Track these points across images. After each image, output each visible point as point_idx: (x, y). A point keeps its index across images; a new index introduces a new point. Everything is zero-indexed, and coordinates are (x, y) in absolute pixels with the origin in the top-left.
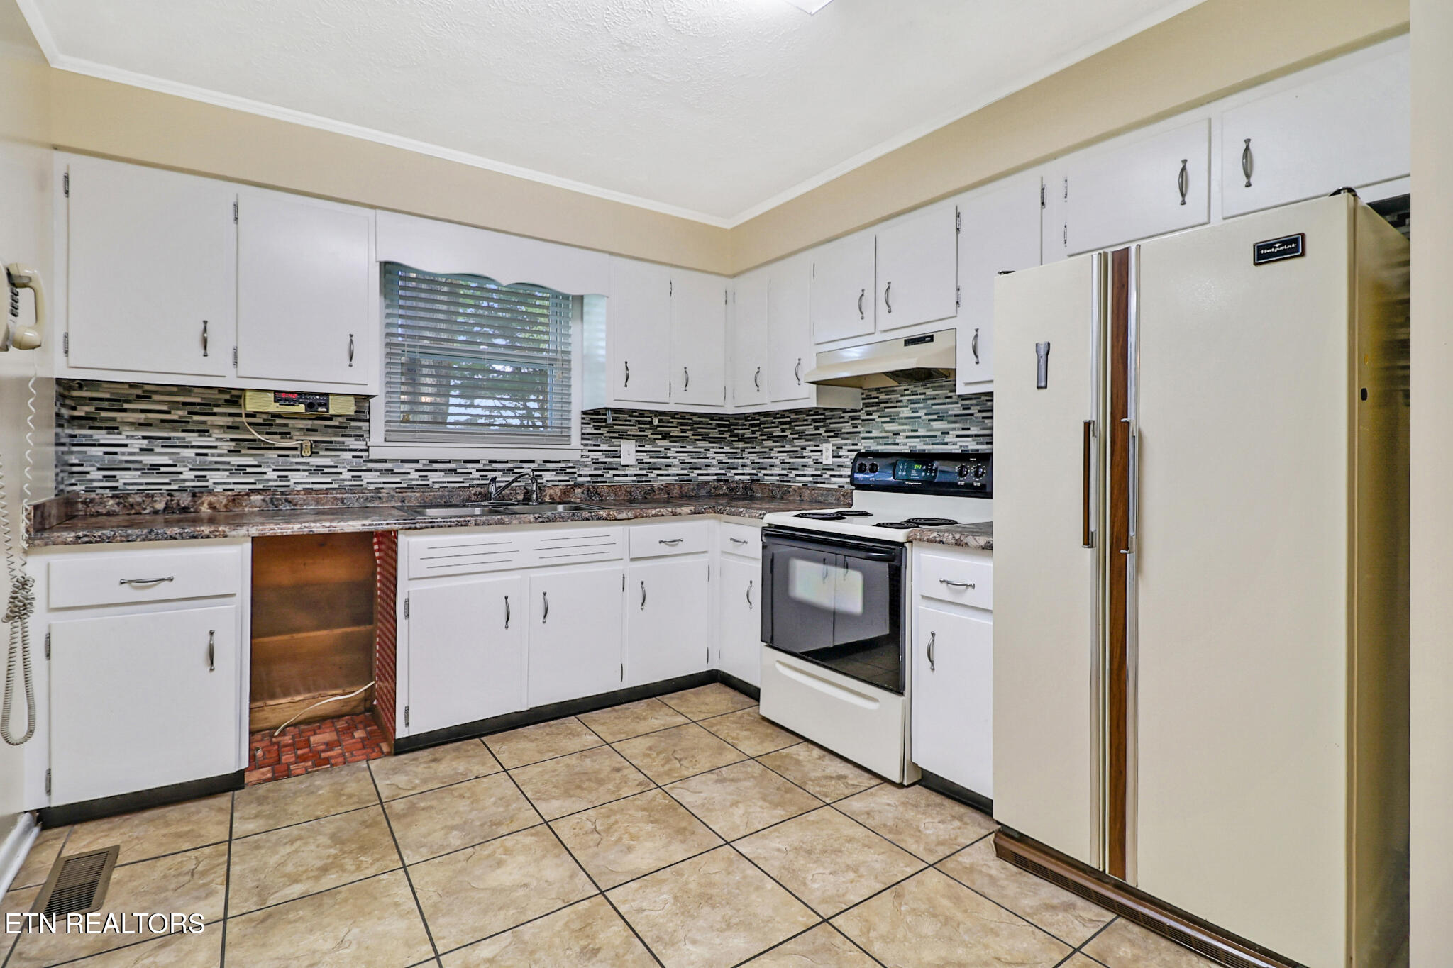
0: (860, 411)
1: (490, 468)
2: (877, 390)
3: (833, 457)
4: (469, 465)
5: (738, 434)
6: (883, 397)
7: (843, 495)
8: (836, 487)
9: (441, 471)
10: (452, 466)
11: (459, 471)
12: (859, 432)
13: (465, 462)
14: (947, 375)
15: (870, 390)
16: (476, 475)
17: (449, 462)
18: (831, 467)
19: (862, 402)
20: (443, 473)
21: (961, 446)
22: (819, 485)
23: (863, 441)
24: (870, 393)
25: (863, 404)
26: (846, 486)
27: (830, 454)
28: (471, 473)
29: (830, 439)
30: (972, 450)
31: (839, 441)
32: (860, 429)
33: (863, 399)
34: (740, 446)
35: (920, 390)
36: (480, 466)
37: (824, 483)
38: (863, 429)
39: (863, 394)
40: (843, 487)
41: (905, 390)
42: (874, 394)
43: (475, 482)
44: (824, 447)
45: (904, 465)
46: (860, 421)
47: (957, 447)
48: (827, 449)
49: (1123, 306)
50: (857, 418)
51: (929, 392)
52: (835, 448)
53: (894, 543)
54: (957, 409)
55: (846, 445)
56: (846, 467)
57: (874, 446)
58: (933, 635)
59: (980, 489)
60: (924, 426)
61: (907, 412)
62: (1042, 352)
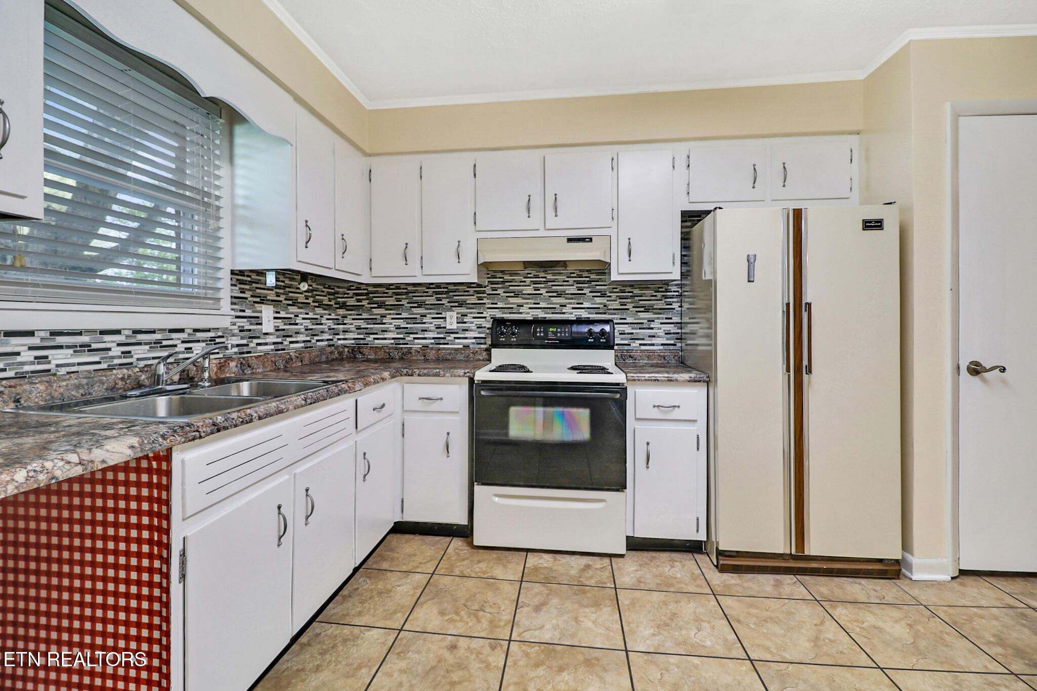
0: (485, 287)
1: (133, 341)
2: (502, 272)
3: (458, 323)
4: (107, 338)
5: (339, 301)
6: (508, 277)
7: (473, 353)
8: (461, 346)
9: (68, 347)
10: (85, 339)
11: (94, 346)
12: (485, 304)
13: (103, 332)
15: (495, 271)
16: (116, 351)
17: (80, 333)
18: (456, 331)
19: (487, 280)
20: (71, 351)
21: (576, 315)
22: (441, 346)
23: (488, 310)
24: (495, 274)
25: (489, 282)
26: (471, 346)
27: (455, 320)
28: (109, 349)
29: (453, 308)
30: (584, 318)
31: (463, 310)
32: (485, 301)
33: (488, 278)
34: (341, 313)
35: (542, 275)
36: (121, 338)
37: (447, 344)
38: (488, 301)
39: (488, 274)
40: (469, 346)
41: (528, 274)
42: (499, 275)
43: (116, 361)
44: (448, 314)
45: (540, 329)
46: (485, 295)
47: (574, 316)
48: (451, 317)
49: (799, 240)
50: (484, 292)
51: (550, 277)
52: (460, 316)
53: (618, 384)
54: (573, 290)
55: (471, 313)
56: (471, 330)
57: (499, 314)
58: (648, 444)
59: (604, 342)
60: (545, 300)
61: (529, 290)
62: (752, 260)
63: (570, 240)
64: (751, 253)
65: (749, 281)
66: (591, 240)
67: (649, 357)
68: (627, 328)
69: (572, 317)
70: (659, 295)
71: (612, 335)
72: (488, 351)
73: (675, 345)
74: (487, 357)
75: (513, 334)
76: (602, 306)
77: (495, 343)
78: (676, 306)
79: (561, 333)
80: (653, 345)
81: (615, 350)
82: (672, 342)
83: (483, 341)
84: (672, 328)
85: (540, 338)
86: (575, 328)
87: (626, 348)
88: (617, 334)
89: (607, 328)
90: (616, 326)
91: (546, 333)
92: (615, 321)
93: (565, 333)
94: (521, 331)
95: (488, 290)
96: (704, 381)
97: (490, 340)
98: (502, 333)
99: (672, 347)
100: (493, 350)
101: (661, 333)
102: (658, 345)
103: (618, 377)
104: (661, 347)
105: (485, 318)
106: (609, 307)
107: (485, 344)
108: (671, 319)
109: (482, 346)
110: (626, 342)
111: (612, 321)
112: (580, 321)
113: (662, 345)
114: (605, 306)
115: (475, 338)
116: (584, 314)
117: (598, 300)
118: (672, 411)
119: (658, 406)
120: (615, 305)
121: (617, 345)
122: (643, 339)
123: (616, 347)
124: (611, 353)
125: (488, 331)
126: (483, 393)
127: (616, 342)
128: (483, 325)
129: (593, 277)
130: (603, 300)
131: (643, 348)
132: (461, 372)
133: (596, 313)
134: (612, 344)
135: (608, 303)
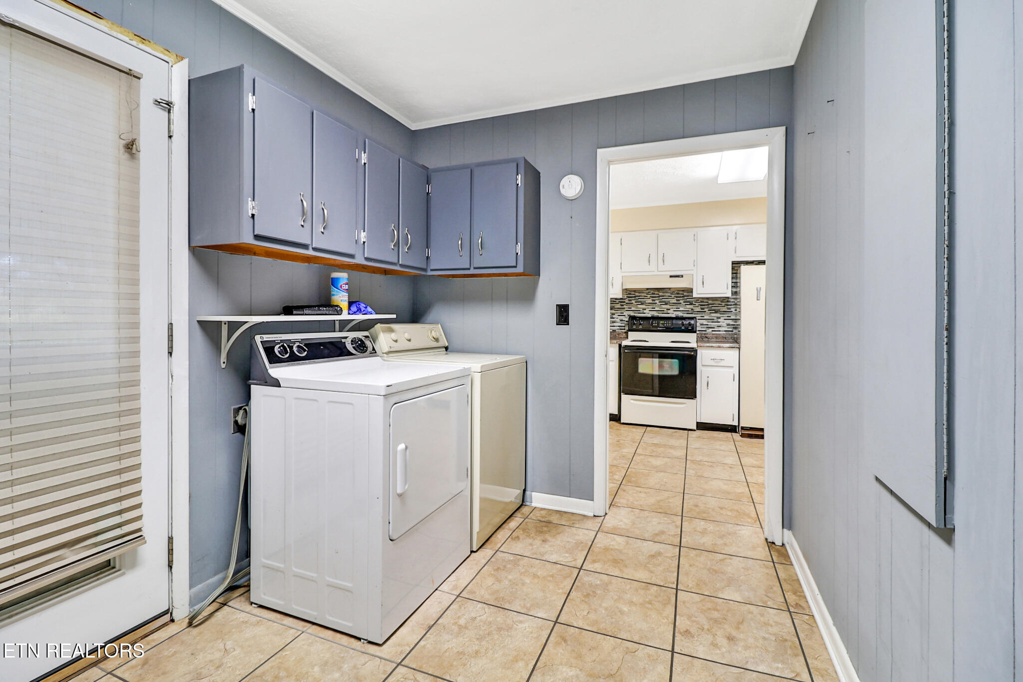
0: (625, 299)
2: (635, 291)
6: (637, 294)
7: (618, 334)
12: (625, 308)
14: (690, 291)
19: (626, 296)
21: (675, 314)
23: (626, 312)
24: (630, 292)
26: (617, 331)
30: (680, 316)
32: (625, 306)
33: (627, 294)
38: (627, 307)
42: (633, 293)
50: (624, 302)
53: (693, 348)
54: (674, 301)
55: (617, 313)
56: (617, 322)
57: (632, 314)
58: (708, 377)
59: (691, 330)
60: (658, 306)
61: (650, 301)
62: (759, 290)
63: (671, 276)
64: (759, 287)
65: (757, 300)
66: (682, 276)
67: (716, 338)
68: (705, 322)
69: (674, 316)
70: (723, 304)
71: (695, 326)
72: (627, 333)
73: (732, 331)
74: (625, 336)
75: (640, 324)
76: (690, 310)
77: (630, 329)
78: (733, 310)
79: (666, 324)
80: (720, 331)
81: (697, 334)
82: (731, 330)
83: (623, 328)
84: (731, 322)
85: (655, 327)
86: (674, 322)
87: (704, 332)
88: (698, 324)
89: (692, 322)
90: (697, 320)
91: (658, 324)
92: (697, 318)
93: (669, 324)
94: (645, 322)
95: (627, 301)
96: (737, 348)
97: (627, 327)
98: (634, 324)
99: (730, 333)
100: (629, 333)
101: (724, 324)
102: (722, 331)
103: (693, 345)
104: (725, 332)
105: (625, 316)
106: (695, 310)
107: (625, 329)
108: (730, 317)
109: (623, 331)
110: (704, 329)
111: (695, 318)
112: (677, 318)
113: (725, 331)
114: (692, 310)
115: (619, 326)
116: (680, 314)
117: (688, 306)
118: (719, 362)
119: (713, 359)
120: (698, 309)
121: (699, 331)
122: (714, 328)
123: (698, 332)
124: (695, 335)
125: (626, 323)
126: (626, 351)
127: (697, 329)
128: (624, 320)
129: (685, 294)
130: (691, 307)
131: (714, 332)
132: (615, 341)
133: (687, 314)
134: (695, 330)
135: (694, 308)
